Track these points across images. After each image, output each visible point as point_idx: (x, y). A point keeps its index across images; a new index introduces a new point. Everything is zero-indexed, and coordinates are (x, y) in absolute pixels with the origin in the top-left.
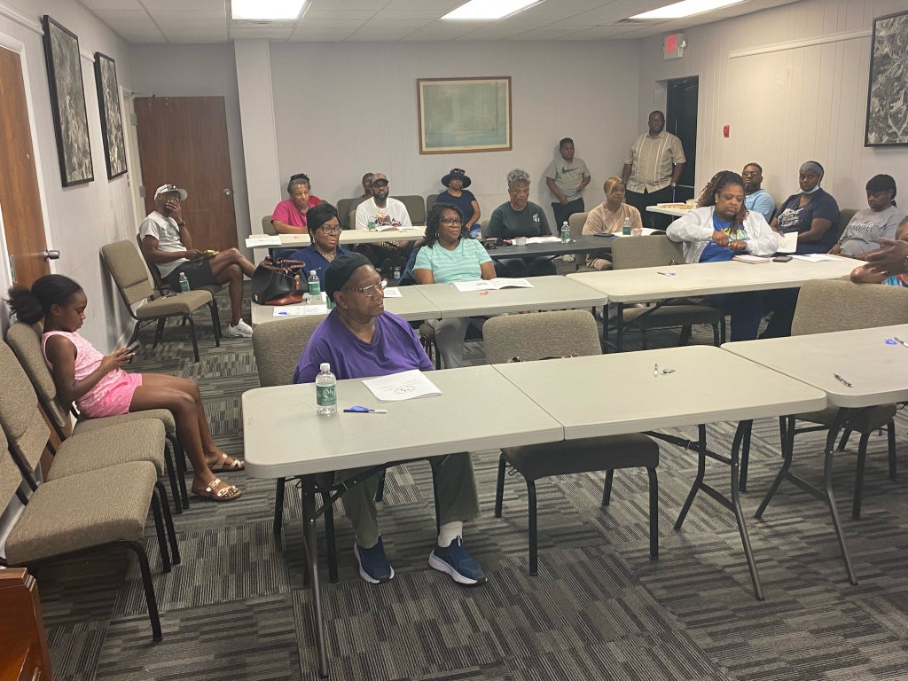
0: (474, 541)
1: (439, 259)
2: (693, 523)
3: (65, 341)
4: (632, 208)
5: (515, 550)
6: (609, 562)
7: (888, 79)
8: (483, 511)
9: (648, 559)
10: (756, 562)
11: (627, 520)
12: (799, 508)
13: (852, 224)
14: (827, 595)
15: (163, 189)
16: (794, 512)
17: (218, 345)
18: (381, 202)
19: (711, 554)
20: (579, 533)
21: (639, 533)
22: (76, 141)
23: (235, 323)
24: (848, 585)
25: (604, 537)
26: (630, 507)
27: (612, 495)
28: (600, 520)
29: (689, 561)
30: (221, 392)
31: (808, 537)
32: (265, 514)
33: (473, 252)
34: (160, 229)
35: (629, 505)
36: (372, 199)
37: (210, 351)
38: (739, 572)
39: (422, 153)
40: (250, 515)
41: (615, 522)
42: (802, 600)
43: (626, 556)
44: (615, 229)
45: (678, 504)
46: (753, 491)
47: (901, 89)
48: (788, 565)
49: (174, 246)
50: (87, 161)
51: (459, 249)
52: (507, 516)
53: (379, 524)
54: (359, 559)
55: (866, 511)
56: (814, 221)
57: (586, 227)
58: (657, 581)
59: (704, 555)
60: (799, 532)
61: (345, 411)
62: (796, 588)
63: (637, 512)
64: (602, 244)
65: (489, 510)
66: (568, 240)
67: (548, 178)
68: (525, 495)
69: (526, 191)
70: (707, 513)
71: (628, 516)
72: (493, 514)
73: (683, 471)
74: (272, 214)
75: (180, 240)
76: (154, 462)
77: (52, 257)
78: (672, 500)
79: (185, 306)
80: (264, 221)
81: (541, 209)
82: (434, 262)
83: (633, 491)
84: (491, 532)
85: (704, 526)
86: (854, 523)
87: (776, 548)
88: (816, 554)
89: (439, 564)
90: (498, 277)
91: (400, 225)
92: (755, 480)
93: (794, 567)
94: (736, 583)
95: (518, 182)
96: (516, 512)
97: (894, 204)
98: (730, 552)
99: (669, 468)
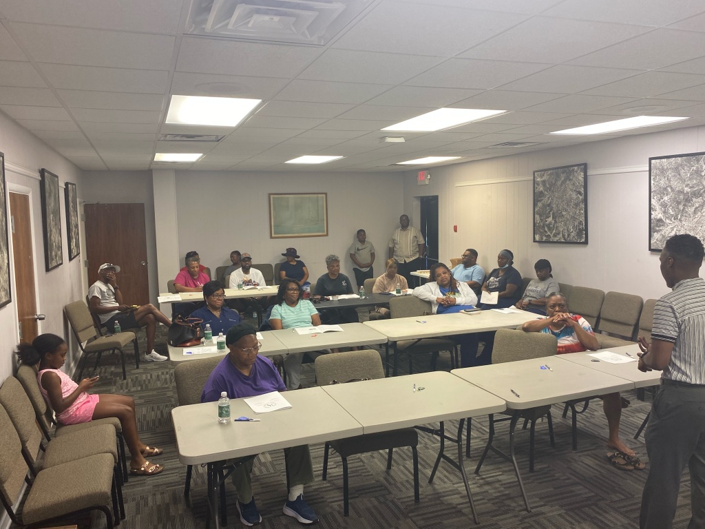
0: (310, 496)
1: (286, 313)
2: (440, 478)
3: (54, 374)
4: (402, 277)
5: (335, 500)
6: (391, 505)
7: (543, 205)
8: (316, 476)
9: (413, 502)
10: (474, 501)
11: (401, 478)
12: (501, 466)
13: (529, 288)
14: (514, 519)
15: (104, 266)
16: (497, 469)
17: (138, 368)
18: (246, 271)
19: (449, 497)
20: (372, 488)
21: (408, 486)
22: (55, 241)
23: (149, 352)
24: (525, 512)
25: (388, 490)
26: (403, 470)
27: (393, 462)
28: (386, 479)
29: (438, 502)
30: (142, 401)
31: (505, 484)
32: (178, 483)
33: (307, 308)
34: (102, 292)
35: (402, 468)
36: (241, 269)
37: (133, 372)
38: (465, 508)
39: (271, 237)
40: (168, 485)
41: (394, 480)
42: (500, 523)
43: (401, 501)
44: (392, 289)
45: (431, 467)
46: (474, 457)
47: (551, 211)
48: (493, 501)
49: (112, 303)
50: (59, 253)
51: (298, 306)
52: (330, 479)
53: (252, 488)
54: (239, 510)
55: (537, 467)
56: (508, 285)
57: (374, 288)
58: (419, 515)
59: (445, 498)
60: (499, 481)
61: (236, 420)
62: (497, 515)
63: (407, 472)
64: (383, 300)
65: (319, 476)
66: (364, 297)
67: (351, 254)
68: (341, 465)
69: (338, 266)
70: (447, 471)
71: (402, 476)
72: (321, 478)
73: (433, 445)
74: (174, 279)
75: (115, 298)
76: (112, 453)
77: (40, 319)
78: (428, 464)
79: (118, 343)
80: (169, 284)
81: (347, 277)
82: (283, 314)
83: (405, 460)
84: (320, 490)
85: (446, 480)
86: (531, 474)
87: (487, 492)
88: (509, 494)
89: (290, 512)
90: (322, 324)
91: (258, 285)
92: (476, 449)
93: (497, 503)
94: (464, 515)
95: (332, 262)
96: (335, 476)
97: (551, 276)
98: (461, 495)
99: (426, 444)
